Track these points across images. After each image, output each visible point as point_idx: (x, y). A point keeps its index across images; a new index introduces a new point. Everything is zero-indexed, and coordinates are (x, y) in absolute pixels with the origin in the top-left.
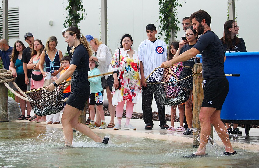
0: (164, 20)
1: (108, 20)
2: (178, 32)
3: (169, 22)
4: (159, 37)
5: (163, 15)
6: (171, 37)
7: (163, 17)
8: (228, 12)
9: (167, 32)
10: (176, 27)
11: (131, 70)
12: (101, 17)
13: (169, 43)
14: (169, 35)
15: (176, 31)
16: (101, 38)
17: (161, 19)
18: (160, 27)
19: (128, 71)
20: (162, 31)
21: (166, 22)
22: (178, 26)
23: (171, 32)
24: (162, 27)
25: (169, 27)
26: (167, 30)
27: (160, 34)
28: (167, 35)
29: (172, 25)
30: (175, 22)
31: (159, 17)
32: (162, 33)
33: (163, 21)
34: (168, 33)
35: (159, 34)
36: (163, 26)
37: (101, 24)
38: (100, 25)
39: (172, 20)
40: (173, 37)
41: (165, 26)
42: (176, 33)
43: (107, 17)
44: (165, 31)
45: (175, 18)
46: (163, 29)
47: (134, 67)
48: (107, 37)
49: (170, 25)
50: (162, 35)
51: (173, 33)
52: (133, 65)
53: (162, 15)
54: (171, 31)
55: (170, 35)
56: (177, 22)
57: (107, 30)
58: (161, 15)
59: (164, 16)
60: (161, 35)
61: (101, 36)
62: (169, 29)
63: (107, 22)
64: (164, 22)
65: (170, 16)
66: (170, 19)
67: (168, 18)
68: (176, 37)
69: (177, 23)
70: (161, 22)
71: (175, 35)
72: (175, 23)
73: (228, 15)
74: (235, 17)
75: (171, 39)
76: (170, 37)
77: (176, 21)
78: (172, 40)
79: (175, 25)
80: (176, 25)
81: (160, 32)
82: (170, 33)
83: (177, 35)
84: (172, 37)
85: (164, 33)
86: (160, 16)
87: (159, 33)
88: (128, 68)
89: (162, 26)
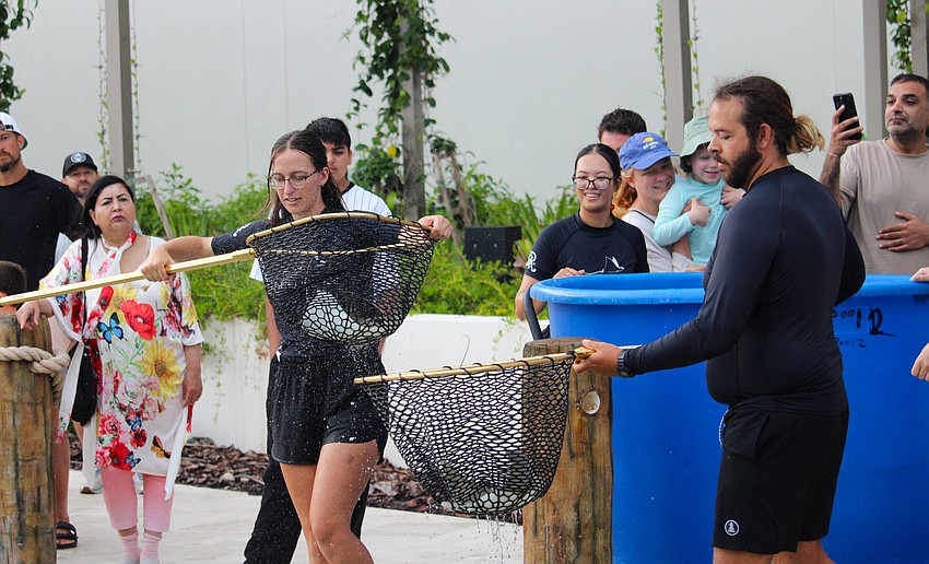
0: (376, 29)
1: (134, 47)
2: (438, 77)
3: (400, 39)
4: (356, 105)
5: (374, 6)
6: (412, 102)
7: (374, 16)
8: (660, 16)
9: (393, 83)
10: (430, 58)
11: (121, 337)
12: (104, 33)
13: (400, 130)
14: (402, 93)
15: (430, 77)
16: (106, 126)
17: (363, 25)
18: (362, 59)
19: (109, 342)
20: (369, 78)
21: (386, 37)
22: (437, 55)
23: (411, 81)
24: (369, 60)
25: (400, 59)
26: (391, 71)
27: (360, 91)
28: (394, 95)
29: (414, 53)
30: (424, 38)
31: (356, 16)
32: (367, 84)
33: (373, 33)
34: (397, 84)
35: (356, 89)
36: (375, 57)
37: (104, 65)
38: (104, 70)
39: (413, 31)
40: (418, 101)
41: (383, 55)
42: (430, 84)
43: (132, 35)
44: (382, 78)
45: (427, 19)
46: (376, 70)
47: (140, 320)
48: (135, 120)
49: (403, 50)
50: (369, 92)
51: (416, 84)
52: (133, 313)
53: (369, 6)
54: (407, 78)
55: (408, 96)
56: (436, 34)
57: (133, 91)
58: (366, 8)
59: (377, 10)
60: (365, 95)
61: (107, 120)
62: (400, 69)
63: (132, 57)
64: (379, 37)
65: (405, 13)
66: (403, 23)
67: (397, 23)
68: (433, 103)
69: (433, 40)
70: (364, 38)
71: (425, 92)
72: (428, 43)
73: (658, 30)
74: (692, 36)
75: (408, 113)
76: (407, 104)
77: (432, 31)
78: (416, 117)
79: (425, 49)
80: (429, 52)
81: (362, 82)
82: (407, 87)
83: (435, 93)
84: (415, 101)
85: (380, 86)
86: (360, 14)
87: (358, 85)
88: (110, 329)
89: (369, 53)
